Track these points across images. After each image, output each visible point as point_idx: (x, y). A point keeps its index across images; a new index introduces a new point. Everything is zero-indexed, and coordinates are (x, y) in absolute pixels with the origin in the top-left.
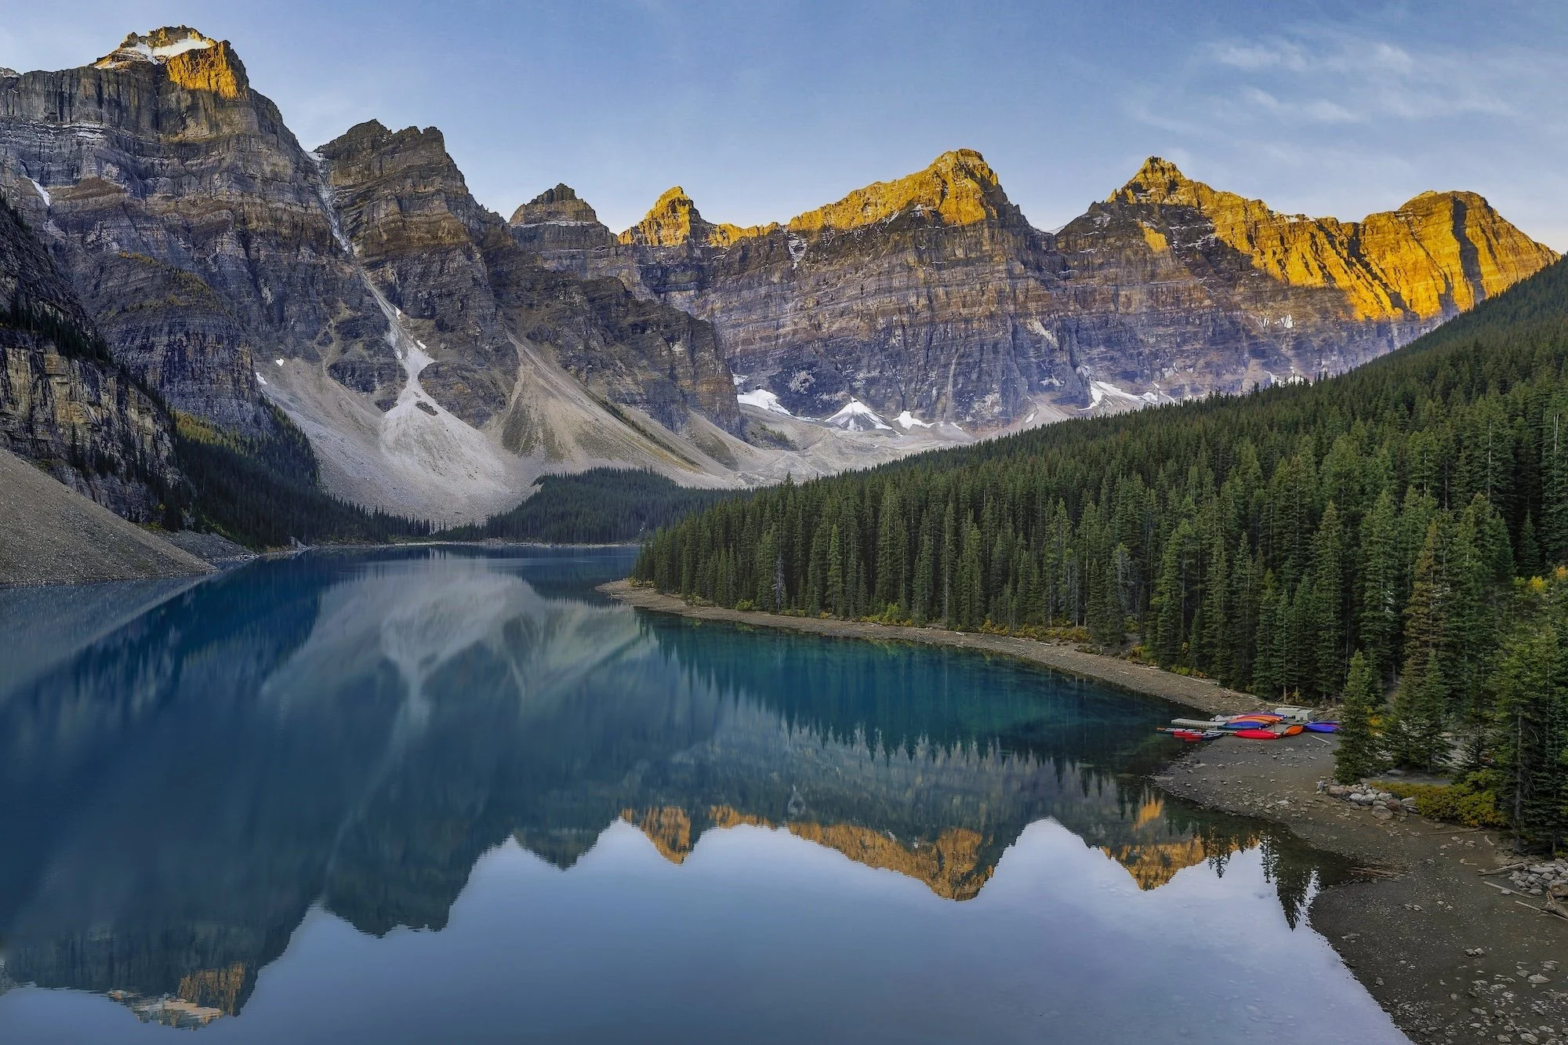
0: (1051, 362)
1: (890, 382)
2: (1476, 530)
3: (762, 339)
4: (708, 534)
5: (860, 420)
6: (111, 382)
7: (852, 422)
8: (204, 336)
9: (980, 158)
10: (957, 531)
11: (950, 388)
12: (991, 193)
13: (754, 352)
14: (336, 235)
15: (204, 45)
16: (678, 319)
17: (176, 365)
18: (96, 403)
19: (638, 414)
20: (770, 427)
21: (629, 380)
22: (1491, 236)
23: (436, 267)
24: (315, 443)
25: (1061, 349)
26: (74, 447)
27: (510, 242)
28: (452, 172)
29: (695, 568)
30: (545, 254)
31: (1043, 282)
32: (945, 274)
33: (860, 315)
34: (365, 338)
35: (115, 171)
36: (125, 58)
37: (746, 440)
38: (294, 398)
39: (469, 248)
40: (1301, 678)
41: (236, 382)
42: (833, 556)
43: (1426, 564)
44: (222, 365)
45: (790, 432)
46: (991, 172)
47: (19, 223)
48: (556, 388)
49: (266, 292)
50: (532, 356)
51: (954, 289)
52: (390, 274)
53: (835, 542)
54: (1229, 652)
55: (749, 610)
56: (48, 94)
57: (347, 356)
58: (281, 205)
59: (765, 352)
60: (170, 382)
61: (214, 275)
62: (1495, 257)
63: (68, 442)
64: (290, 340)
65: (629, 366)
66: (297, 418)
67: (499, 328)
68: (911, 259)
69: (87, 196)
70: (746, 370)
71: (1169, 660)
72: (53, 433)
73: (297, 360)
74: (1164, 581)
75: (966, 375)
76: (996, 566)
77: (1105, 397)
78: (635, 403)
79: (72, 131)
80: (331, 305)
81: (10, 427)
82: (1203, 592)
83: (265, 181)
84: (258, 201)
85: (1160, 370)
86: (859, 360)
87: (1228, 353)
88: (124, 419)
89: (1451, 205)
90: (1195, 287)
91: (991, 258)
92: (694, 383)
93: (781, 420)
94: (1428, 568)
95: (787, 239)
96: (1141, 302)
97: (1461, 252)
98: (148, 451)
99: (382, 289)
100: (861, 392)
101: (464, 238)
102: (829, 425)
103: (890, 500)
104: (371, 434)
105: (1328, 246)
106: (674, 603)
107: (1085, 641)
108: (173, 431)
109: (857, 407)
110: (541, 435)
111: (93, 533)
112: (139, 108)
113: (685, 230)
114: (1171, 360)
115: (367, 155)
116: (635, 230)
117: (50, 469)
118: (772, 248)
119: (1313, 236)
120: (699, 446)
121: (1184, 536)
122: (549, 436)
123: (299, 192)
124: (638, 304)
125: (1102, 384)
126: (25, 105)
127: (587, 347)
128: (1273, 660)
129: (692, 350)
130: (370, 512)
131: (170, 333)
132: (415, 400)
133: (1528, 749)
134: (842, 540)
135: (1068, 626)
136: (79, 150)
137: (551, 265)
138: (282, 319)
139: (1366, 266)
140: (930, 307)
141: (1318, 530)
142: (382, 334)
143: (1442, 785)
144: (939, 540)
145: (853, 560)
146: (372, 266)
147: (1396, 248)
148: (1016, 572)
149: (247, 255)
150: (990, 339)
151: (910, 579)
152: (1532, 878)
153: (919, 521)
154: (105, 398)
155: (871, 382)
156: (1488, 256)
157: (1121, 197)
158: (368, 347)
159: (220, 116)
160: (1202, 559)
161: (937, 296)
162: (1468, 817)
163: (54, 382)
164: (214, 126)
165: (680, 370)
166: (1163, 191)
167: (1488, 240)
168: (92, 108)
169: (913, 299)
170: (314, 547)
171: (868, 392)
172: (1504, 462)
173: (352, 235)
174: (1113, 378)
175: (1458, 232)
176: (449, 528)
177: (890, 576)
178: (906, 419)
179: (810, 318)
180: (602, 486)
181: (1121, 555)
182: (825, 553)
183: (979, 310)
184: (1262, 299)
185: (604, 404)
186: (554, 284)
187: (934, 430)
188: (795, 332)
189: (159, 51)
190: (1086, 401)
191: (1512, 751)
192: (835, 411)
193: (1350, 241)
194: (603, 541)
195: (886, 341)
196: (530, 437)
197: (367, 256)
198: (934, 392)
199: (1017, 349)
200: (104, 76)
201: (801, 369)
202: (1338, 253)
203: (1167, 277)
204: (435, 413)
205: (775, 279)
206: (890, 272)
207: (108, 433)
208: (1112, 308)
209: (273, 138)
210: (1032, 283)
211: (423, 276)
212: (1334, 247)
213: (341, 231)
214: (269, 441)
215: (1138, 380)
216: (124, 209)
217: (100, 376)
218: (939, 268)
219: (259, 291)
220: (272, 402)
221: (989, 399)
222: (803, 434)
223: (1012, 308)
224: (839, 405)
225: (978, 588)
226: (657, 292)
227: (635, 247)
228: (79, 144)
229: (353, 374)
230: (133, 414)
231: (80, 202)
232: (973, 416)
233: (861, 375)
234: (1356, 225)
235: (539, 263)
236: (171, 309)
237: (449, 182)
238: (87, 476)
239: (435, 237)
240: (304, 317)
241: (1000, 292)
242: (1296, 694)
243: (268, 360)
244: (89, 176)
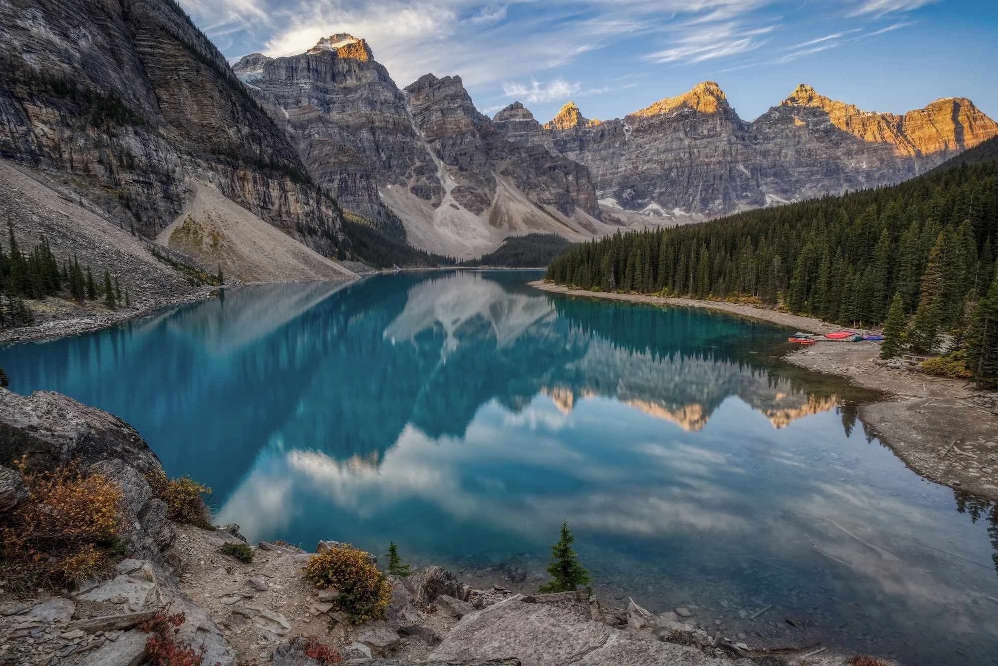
0: (747, 184)
1: (670, 194)
2: (963, 238)
3: (610, 174)
4: (579, 256)
5: (656, 212)
6: (314, 195)
7: (651, 213)
8: (355, 175)
9: (717, 85)
10: (697, 254)
11: (698, 197)
12: (721, 102)
13: (606, 180)
14: (414, 128)
15: (353, 41)
16: (570, 164)
17: (344, 189)
18: (307, 204)
19: (552, 209)
20: (613, 215)
21: (547, 193)
22: (972, 120)
23: (459, 141)
24: (405, 223)
25: (752, 178)
26: (298, 223)
27: (492, 129)
28: (465, 96)
29: (573, 273)
30: (509, 134)
31: (745, 146)
32: (698, 142)
33: (657, 162)
34: (427, 175)
35: (316, 101)
36: (319, 49)
37: (602, 221)
38: (396, 203)
39: (474, 132)
40: (864, 316)
41: (370, 195)
42: (638, 265)
43: (935, 253)
44: (363, 188)
45: (623, 218)
46: (722, 92)
47: (272, 122)
48: (513, 196)
49: (383, 155)
50: (503, 182)
51: (702, 149)
52: (438, 145)
53: (638, 259)
54: (827, 305)
55: (597, 291)
56: (287, 67)
57: (419, 184)
58: (389, 114)
59: (612, 180)
60: (341, 196)
61: (360, 147)
62: (972, 131)
63: (296, 221)
64: (393, 177)
65: (548, 186)
66: (396, 212)
67: (487, 169)
68: (682, 135)
69: (304, 114)
70: (603, 188)
71: (797, 309)
72: (289, 217)
73: (396, 185)
74: (796, 273)
75: (706, 190)
76: (716, 269)
77: (772, 201)
78: (550, 204)
79: (297, 84)
80: (411, 159)
81: (271, 215)
82: (816, 277)
83: (382, 104)
84: (379, 113)
85: (799, 188)
86: (655, 184)
87: (832, 181)
88: (320, 211)
89: (952, 105)
90: (819, 148)
91: (720, 135)
92: (578, 194)
93: (618, 212)
94: (936, 255)
95: (623, 126)
96: (792, 156)
97: (955, 129)
98: (331, 225)
99: (434, 152)
100: (656, 199)
101: (471, 127)
102: (640, 214)
103: (665, 239)
104: (429, 218)
105: (886, 127)
106: (563, 289)
107: (757, 303)
108: (341, 216)
109: (654, 206)
110: (506, 219)
111: (306, 260)
112: (326, 72)
113: (574, 123)
114: (805, 184)
115: (427, 90)
116: (551, 123)
117: (289, 233)
118: (615, 131)
119: (879, 122)
120: (580, 223)
121: (809, 250)
122: (510, 220)
123: (396, 108)
124: (552, 157)
125: (771, 195)
126: (277, 73)
127: (528, 178)
128: (850, 307)
129: (577, 179)
130: (429, 253)
131: (341, 174)
132: (449, 203)
133: (988, 336)
134: (642, 258)
135: (749, 297)
136: (301, 92)
137: (511, 140)
138: (390, 167)
139: (905, 137)
140: (690, 158)
141: (877, 243)
142: (434, 173)
143: (938, 359)
144: (689, 257)
145: (647, 267)
146: (430, 142)
147: (921, 127)
148: (725, 273)
149: (374, 138)
150: (718, 173)
151: (673, 276)
152: (986, 400)
153: (679, 249)
154: (311, 202)
155: (661, 194)
156: (969, 130)
157: (785, 105)
158: (428, 179)
159: (361, 74)
160: (817, 262)
161: (694, 153)
162: (950, 373)
163: (289, 194)
164: (359, 79)
165: (571, 188)
166: (805, 101)
167: (970, 122)
168: (305, 73)
169: (682, 155)
170: (405, 269)
171: (659, 199)
172: (978, 211)
173: (421, 127)
174: (777, 192)
175: (955, 119)
176: (464, 261)
177: (664, 274)
178: (677, 211)
179: (633, 163)
180: (534, 241)
181: (777, 260)
182: (634, 264)
183: (714, 159)
184: (851, 155)
185: (536, 204)
186: (514, 148)
187: (690, 217)
188: (626, 170)
189: (334, 46)
190: (764, 203)
191: (980, 337)
192: (643, 208)
193: (898, 125)
194: (533, 266)
195: (669, 174)
196: (501, 220)
197: (427, 137)
198: (691, 199)
199: (732, 178)
200: (310, 58)
201: (628, 188)
202: (891, 131)
203: (806, 143)
204: (458, 209)
205: (617, 145)
206: (672, 140)
207: (313, 217)
208: (778, 158)
209: (384, 83)
210: (740, 147)
211: (453, 145)
212: (889, 128)
213: (416, 126)
214: (385, 222)
215: (789, 194)
216: (320, 119)
217: (309, 192)
218: (695, 139)
219: (380, 154)
220: (386, 205)
221: (717, 202)
222: (629, 218)
223: (729, 158)
224: (646, 205)
225: (706, 280)
226: (561, 152)
227: (551, 131)
228: (300, 90)
229: (421, 192)
230: (323, 209)
231: (301, 116)
232: (709, 210)
233: (656, 191)
234: (901, 117)
235: (506, 138)
236: (341, 163)
237: (465, 101)
238: (304, 236)
239: (458, 127)
240: (399, 166)
241: (724, 151)
242: (860, 323)
243: (384, 186)
244: (306, 104)
